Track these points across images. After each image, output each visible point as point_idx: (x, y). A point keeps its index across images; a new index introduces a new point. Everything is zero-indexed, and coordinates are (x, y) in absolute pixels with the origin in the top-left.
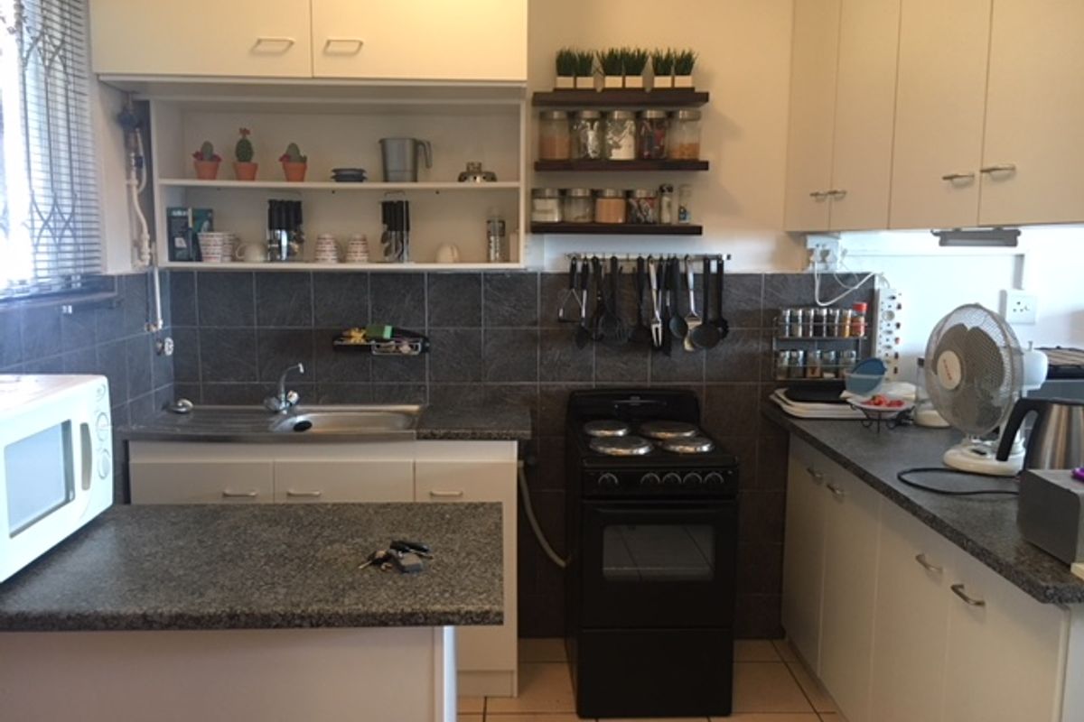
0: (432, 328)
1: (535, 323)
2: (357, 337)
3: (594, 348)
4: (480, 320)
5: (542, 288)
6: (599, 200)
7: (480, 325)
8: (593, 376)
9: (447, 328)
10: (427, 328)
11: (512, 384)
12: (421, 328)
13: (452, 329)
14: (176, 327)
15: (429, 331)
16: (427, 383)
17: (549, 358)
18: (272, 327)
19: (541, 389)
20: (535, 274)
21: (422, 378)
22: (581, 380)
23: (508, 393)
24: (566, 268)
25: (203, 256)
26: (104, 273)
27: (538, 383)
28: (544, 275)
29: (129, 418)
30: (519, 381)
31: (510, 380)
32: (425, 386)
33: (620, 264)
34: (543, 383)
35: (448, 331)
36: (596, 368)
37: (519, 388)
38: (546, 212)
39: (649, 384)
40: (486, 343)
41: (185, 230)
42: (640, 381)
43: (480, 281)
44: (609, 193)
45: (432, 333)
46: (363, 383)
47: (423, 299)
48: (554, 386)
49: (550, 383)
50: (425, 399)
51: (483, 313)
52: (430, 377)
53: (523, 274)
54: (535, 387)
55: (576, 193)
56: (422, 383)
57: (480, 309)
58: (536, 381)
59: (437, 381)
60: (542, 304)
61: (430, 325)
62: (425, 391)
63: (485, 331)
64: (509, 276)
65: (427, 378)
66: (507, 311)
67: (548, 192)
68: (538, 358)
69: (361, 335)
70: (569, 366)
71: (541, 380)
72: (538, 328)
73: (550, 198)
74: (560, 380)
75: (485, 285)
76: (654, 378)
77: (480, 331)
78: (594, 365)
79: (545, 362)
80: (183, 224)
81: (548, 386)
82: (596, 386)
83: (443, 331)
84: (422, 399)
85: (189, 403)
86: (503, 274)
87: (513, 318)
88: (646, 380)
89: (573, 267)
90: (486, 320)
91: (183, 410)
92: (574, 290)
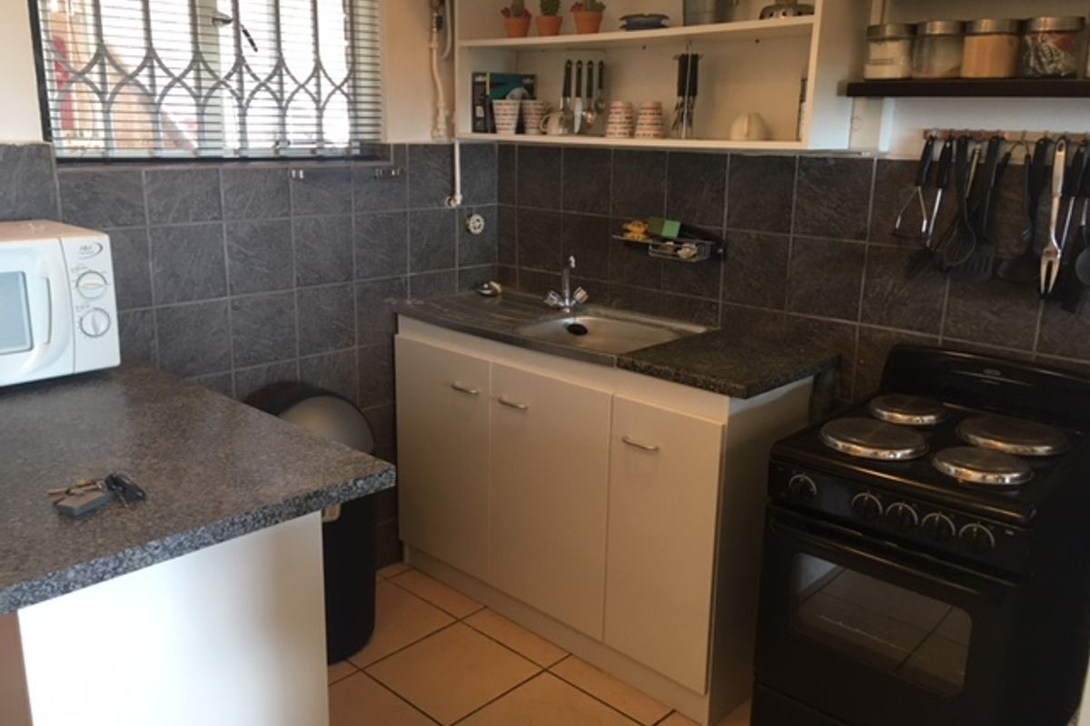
0: (732, 229)
1: (862, 236)
2: (636, 232)
3: (948, 282)
4: (789, 224)
5: (877, 182)
6: (968, 39)
7: (789, 232)
8: (942, 326)
9: (747, 231)
10: (725, 228)
11: (821, 318)
12: (719, 228)
13: (754, 233)
14: (501, 204)
15: (728, 233)
16: (720, 301)
17: (877, 289)
18: (575, 212)
19: (860, 332)
20: (870, 160)
21: (715, 295)
22: (920, 330)
23: (816, 331)
24: (916, 152)
25: (497, 126)
26: (383, 141)
27: (858, 324)
28: (884, 163)
29: (409, 292)
30: (832, 316)
31: (821, 313)
32: (717, 304)
33: (1005, 149)
34: (864, 325)
35: (748, 235)
36: (948, 314)
37: (831, 326)
38: (882, 62)
39: (1034, 354)
40: (793, 256)
41: (483, 97)
42: (1017, 347)
43: (794, 168)
44: (986, 25)
45: (730, 235)
46: (654, 290)
47: (723, 189)
48: (879, 331)
49: (874, 326)
50: (716, 320)
51: (793, 215)
52: (724, 295)
53: (853, 160)
54: (853, 328)
55: (932, 29)
56: (714, 300)
57: (790, 207)
58: (856, 320)
59: (730, 300)
60: (874, 207)
61: (728, 226)
62: (717, 311)
63: (795, 239)
64: (832, 162)
65: (721, 296)
66: (826, 214)
67: (889, 31)
68: (862, 288)
69: (642, 229)
70: (905, 305)
71: (862, 321)
72: (867, 243)
73: (892, 39)
74: (889, 325)
75: (799, 174)
76: (1044, 346)
77: (788, 239)
78: (945, 309)
79: (871, 295)
80: (482, 92)
81: (871, 330)
82: (944, 341)
83: (743, 234)
84: (712, 320)
85: (497, 286)
86: (825, 159)
87: (833, 224)
88: (1031, 349)
89: (928, 149)
90: (796, 223)
91: (488, 292)
92: (920, 188)
